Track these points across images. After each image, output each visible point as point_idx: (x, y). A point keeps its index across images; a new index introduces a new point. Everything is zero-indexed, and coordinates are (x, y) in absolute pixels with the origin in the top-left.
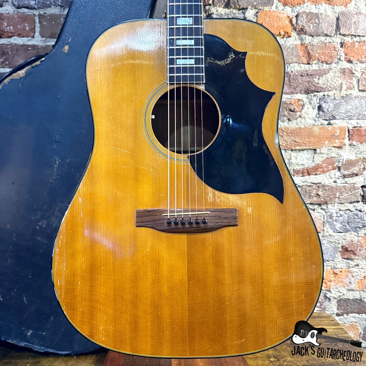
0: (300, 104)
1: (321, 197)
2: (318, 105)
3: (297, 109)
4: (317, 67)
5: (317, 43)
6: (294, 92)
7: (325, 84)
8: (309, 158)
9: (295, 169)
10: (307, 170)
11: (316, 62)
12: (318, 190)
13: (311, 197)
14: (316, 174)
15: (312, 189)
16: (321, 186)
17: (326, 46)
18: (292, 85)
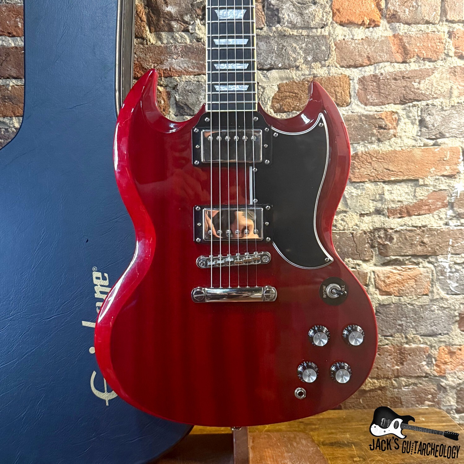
0: (394, 119)
1: (427, 246)
2: (420, 118)
3: (390, 125)
4: (417, 66)
5: (416, 34)
6: (386, 102)
7: (429, 89)
8: (409, 192)
9: (390, 207)
10: (407, 208)
11: (414, 59)
12: (423, 236)
13: (413, 246)
14: (419, 215)
15: (414, 234)
16: (427, 230)
17: (428, 37)
18: (382, 93)
